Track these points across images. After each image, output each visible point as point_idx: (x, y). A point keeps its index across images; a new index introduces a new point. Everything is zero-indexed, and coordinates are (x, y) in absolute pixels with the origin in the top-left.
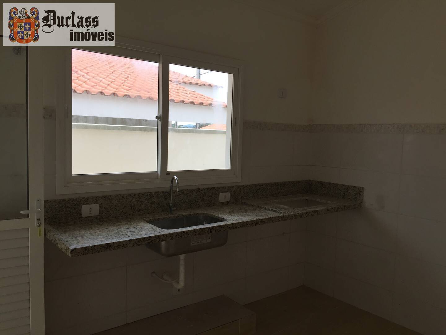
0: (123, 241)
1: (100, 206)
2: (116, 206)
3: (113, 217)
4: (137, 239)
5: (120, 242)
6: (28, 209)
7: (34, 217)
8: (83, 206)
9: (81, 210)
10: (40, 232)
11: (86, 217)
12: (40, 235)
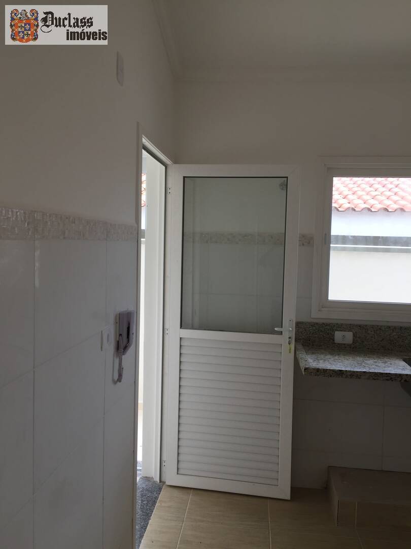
0: (357, 372)
1: (354, 335)
2: (372, 337)
3: (368, 349)
4: (373, 373)
5: (354, 372)
6: (282, 327)
7: (286, 335)
8: (336, 332)
9: (334, 335)
10: (290, 350)
11: (339, 344)
12: (290, 352)
